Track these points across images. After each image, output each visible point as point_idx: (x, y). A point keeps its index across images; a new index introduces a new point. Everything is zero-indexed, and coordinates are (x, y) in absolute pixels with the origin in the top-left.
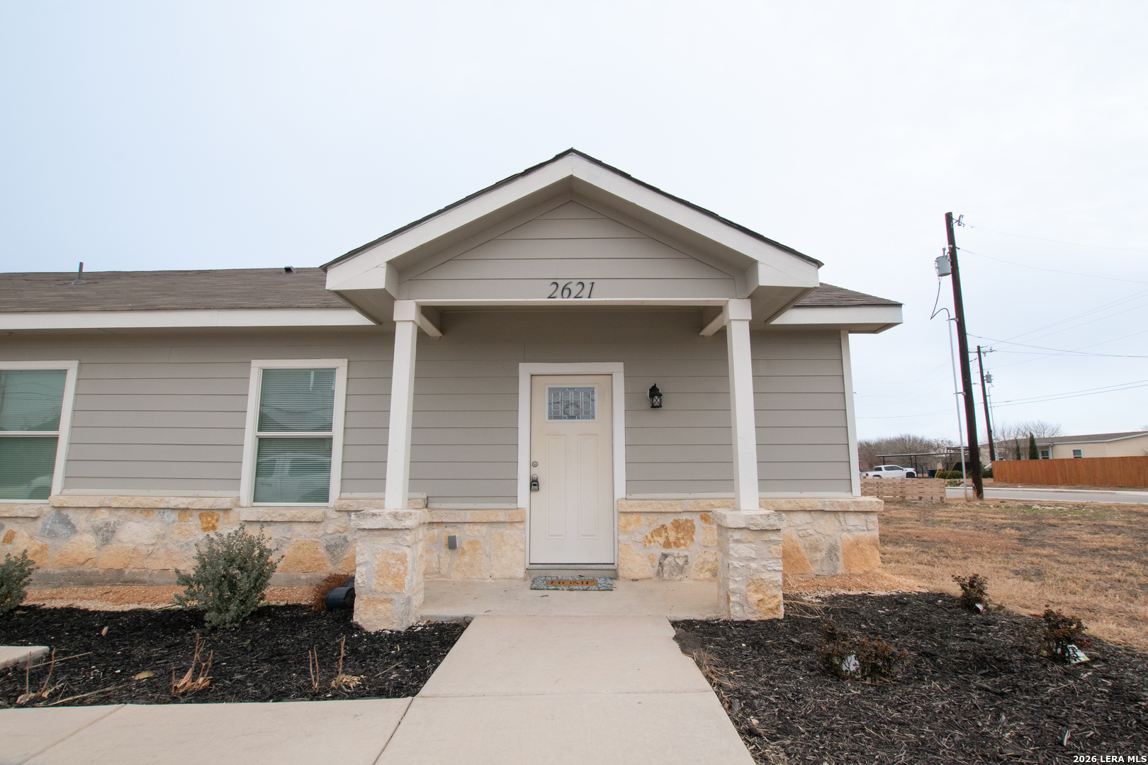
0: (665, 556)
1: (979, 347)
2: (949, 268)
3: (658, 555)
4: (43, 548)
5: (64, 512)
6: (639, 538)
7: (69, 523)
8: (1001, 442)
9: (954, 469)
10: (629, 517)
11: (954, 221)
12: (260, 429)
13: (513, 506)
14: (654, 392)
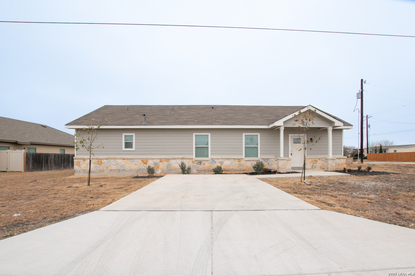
0: (313, 165)
1: (367, 115)
2: (360, 96)
3: (312, 165)
4: (210, 166)
5: (213, 160)
6: (309, 162)
7: (215, 161)
8: (371, 148)
9: (354, 156)
10: (307, 159)
11: (363, 82)
12: (245, 145)
13: (288, 158)
14: (311, 139)
